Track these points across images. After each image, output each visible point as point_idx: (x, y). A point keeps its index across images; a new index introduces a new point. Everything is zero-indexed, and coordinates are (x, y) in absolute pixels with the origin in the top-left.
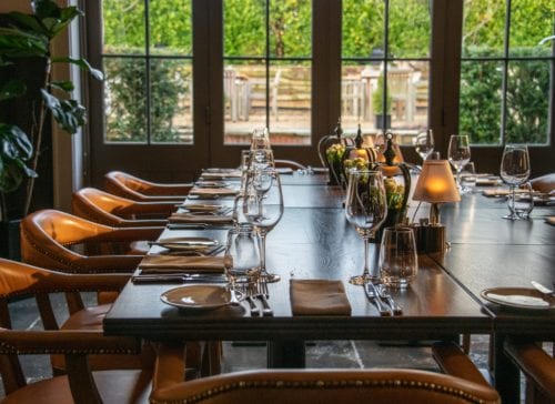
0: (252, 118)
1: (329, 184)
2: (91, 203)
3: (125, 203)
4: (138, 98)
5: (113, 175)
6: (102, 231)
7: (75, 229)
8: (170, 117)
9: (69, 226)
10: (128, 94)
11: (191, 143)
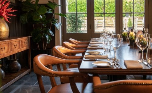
0: (98, 29)
1: (123, 41)
2: (67, 45)
3: (74, 45)
4: (73, 23)
5: (70, 39)
6: (71, 51)
7: (64, 50)
8: (80, 28)
9: (63, 50)
10: (71, 23)
11: (87, 32)
